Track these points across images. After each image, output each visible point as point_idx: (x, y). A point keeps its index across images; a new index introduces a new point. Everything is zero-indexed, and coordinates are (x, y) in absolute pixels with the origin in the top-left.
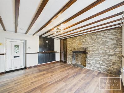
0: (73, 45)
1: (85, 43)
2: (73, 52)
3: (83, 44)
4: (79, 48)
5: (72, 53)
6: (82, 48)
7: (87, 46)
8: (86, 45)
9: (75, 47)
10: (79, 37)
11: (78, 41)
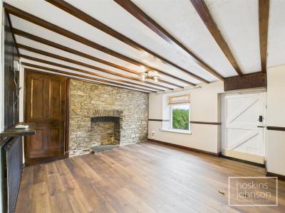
0: (93, 102)
1: (120, 103)
2: (93, 120)
3: (116, 103)
4: (109, 112)
5: (90, 123)
6: (114, 111)
7: (122, 108)
8: (121, 105)
9: (100, 108)
10: (109, 88)
11: (108, 96)
